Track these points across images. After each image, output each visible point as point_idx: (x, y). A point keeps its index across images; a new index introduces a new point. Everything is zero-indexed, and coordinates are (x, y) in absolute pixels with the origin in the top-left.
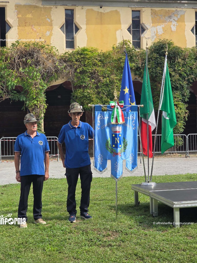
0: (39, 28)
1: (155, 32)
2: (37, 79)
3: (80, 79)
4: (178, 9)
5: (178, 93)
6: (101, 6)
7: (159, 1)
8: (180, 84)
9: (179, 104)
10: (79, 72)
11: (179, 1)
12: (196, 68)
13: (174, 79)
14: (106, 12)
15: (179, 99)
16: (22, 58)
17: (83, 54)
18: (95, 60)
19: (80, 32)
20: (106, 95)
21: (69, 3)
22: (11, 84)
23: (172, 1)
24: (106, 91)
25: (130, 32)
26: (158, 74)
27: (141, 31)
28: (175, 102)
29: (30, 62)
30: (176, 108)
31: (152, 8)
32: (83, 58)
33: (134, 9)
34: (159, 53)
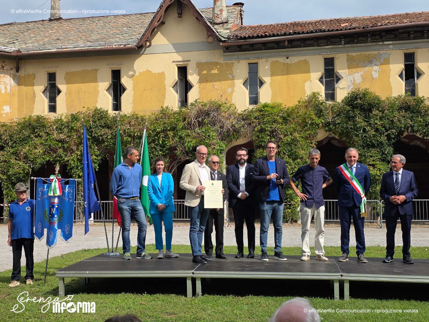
0: (221, 86)
1: (351, 81)
2: (213, 139)
3: (259, 138)
4: (381, 52)
5: (375, 151)
6: (288, 56)
7: (356, 45)
8: (378, 141)
9: (377, 165)
10: (258, 131)
11: (381, 43)
12: (399, 121)
13: (369, 135)
14: (293, 62)
15: (377, 157)
16: (199, 118)
17: (263, 111)
18: (276, 117)
19: (264, 87)
20: (287, 155)
21: (252, 56)
22: (188, 145)
23: (372, 44)
24: (287, 150)
25: (321, 82)
26: (349, 129)
27: (335, 80)
28: (370, 161)
29: (207, 122)
30: (372, 169)
31: (348, 54)
32: (262, 115)
33: (327, 57)
34: (351, 105)
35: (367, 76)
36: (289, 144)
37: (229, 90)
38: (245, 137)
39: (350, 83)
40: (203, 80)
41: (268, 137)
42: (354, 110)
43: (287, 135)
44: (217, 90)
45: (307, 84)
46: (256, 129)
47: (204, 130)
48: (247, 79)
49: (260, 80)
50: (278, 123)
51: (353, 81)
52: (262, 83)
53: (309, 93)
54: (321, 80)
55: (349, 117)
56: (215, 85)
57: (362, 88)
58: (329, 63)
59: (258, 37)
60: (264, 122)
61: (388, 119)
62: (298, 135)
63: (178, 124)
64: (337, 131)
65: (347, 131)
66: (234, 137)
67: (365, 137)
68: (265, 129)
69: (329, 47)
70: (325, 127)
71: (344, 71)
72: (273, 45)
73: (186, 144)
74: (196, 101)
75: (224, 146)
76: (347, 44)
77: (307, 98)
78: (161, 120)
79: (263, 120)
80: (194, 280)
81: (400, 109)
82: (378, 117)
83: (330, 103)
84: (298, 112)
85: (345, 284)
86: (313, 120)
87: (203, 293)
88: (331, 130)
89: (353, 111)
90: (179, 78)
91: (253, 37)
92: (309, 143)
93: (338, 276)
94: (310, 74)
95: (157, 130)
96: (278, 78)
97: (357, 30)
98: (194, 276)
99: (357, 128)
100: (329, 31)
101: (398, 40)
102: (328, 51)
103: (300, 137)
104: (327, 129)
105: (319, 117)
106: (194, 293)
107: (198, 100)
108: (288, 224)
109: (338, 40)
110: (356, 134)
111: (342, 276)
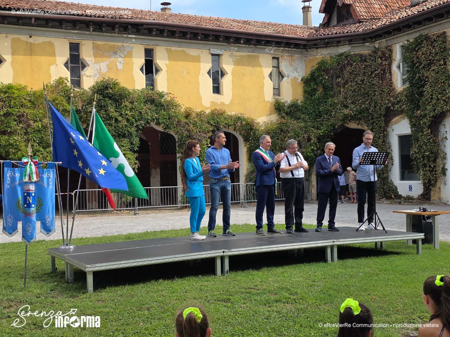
1: (97, 69)
3: (4, 123)
4: (125, 44)
5: (125, 141)
6: (31, 35)
7: (102, 34)
8: (128, 131)
11: (125, 36)
12: (146, 113)
13: (121, 125)
14: (37, 42)
15: (127, 147)
17: (8, 92)
18: (23, 101)
19: (4, 65)
23: (117, 35)
25: (67, 67)
27: (81, 67)
31: (94, 41)
33: (72, 41)
34: (102, 94)
35: (112, 67)
36: (39, 131)
39: (96, 72)
41: (15, 123)
42: (105, 100)
43: (37, 121)
45: (53, 68)
50: (26, 107)
51: (99, 70)
52: (1, 61)
53: (54, 77)
54: (66, 65)
55: (101, 107)
58: (75, 48)
60: (10, 105)
61: (137, 110)
67: (117, 126)
68: (12, 113)
69: (76, 31)
71: (90, 59)
72: (13, 20)
77: (54, 83)
79: (9, 102)
81: (146, 102)
82: (128, 108)
83: (77, 90)
85: (334, 248)
86: (64, 106)
94: (56, 58)
96: (20, 58)
97: (105, 19)
98: (224, 254)
99: (110, 118)
101: (143, 35)
102: (75, 36)
105: (69, 103)
111: (333, 242)
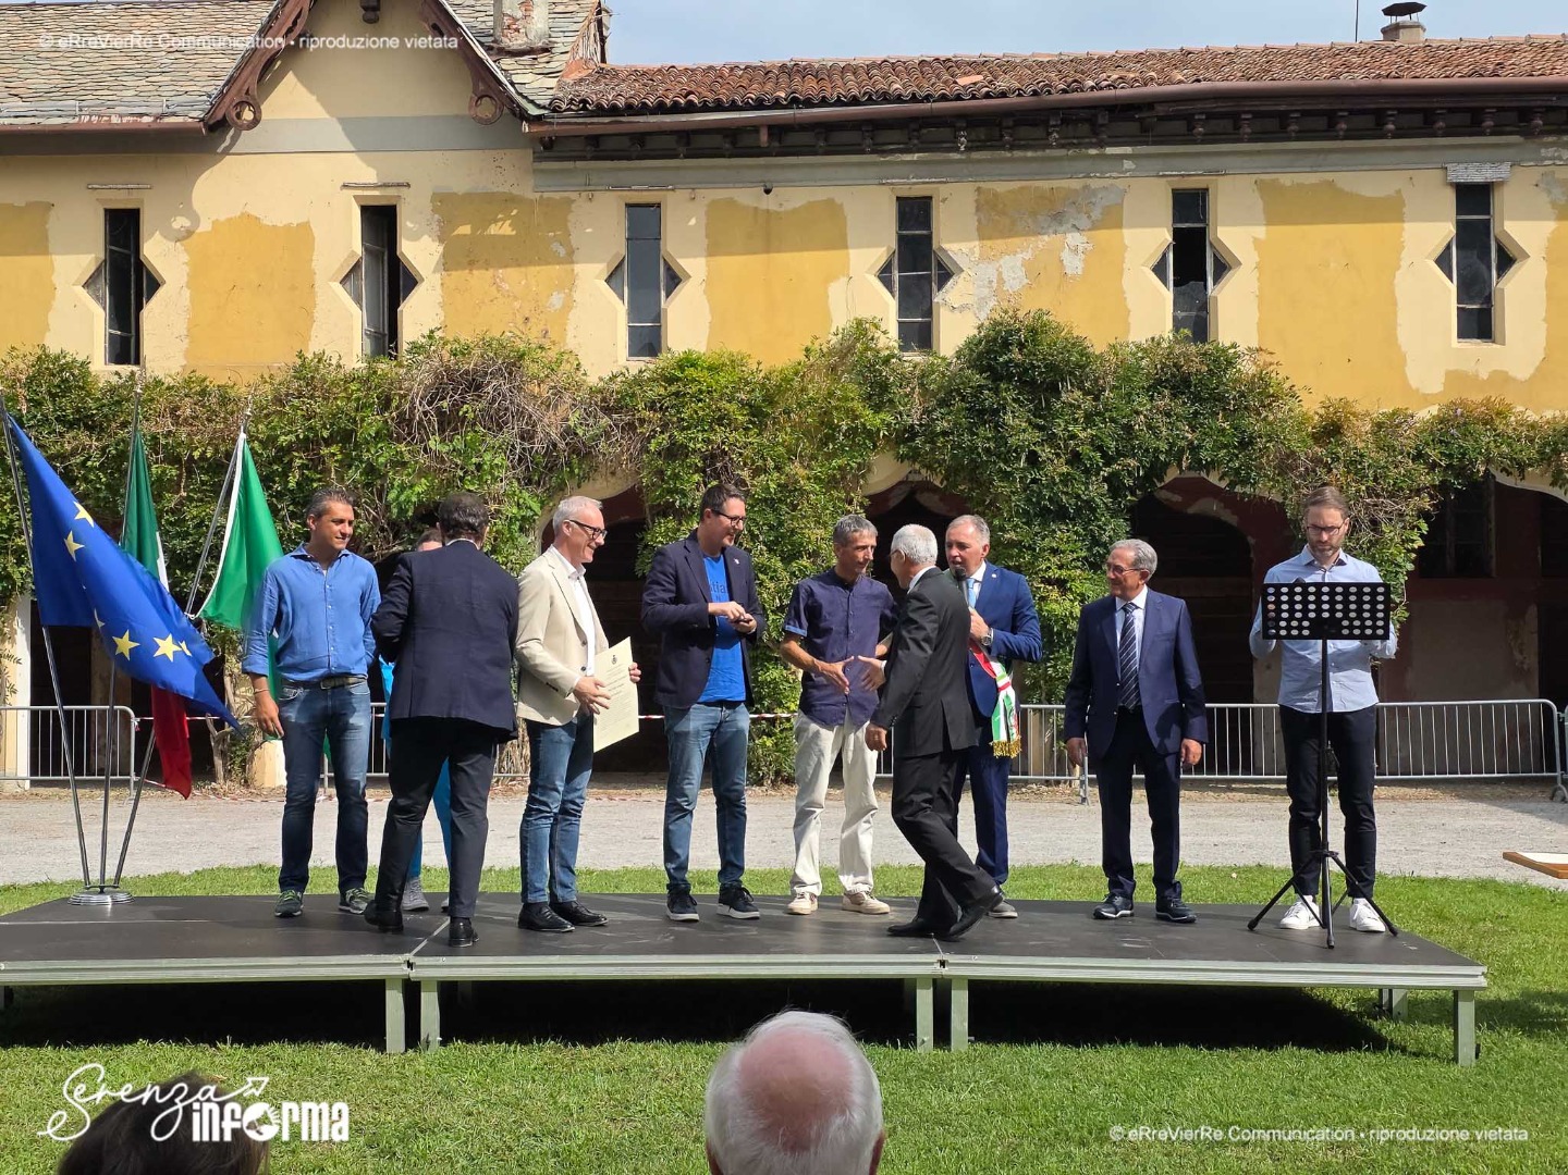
0: (523, 283)
1: (991, 282)
2: (495, 479)
3: (663, 480)
4: (1095, 183)
5: (1068, 531)
6: (769, 187)
7: (1008, 155)
8: (1078, 497)
9: (1073, 580)
10: (659, 454)
11: (1093, 152)
12: (1150, 427)
13: (1046, 475)
14: (789, 206)
15: (1075, 555)
16: (443, 398)
17: (678, 379)
18: (724, 404)
19: (684, 292)
20: (765, 544)
21: (642, 180)
22: (398, 497)
23: (1063, 152)
24: (764, 524)
25: (887, 283)
26: (979, 454)
27: (934, 277)
28: (1050, 568)
29: (470, 415)
30: (1055, 594)
31: (981, 185)
32: (677, 394)
33: (906, 192)
34: (990, 368)
35: (1045, 268)
36: (770, 503)
37: (557, 300)
38: (613, 473)
39: (986, 291)
40: (458, 257)
41: (697, 477)
42: (997, 388)
43: (765, 471)
44: (509, 296)
45: (836, 291)
46: (652, 447)
47: (458, 443)
48: (623, 260)
49: (669, 268)
50: (733, 425)
51: (995, 285)
52: (674, 280)
53: (841, 320)
54: (884, 275)
55: (982, 412)
56: (502, 280)
57: (1028, 308)
58: (915, 215)
59: (661, 108)
60: (683, 419)
61: (1113, 420)
62: (802, 472)
63: (363, 420)
64: (937, 461)
65: (972, 460)
66: (572, 471)
67: (1034, 481)
68: (687, 447)
69: (916, 156)
70: (898, 444)
71: (965, 247)
72: (717, 140)
73: (392, 495)
74: (430, 337)
75: (536, 507)
76: (978, 149)
77: (834, 340)
78: (296, 402)
79: (679, 412)
80: (412, 990)
81: (1155, 386)
82: (1080, 414)
83: (915, 358)
84: (804, 390)
85: (953, 992)
86: (857, 417)
87: (447, 1036)
88: (919, 455)
89: (996, 391)
90: (367, 250)
91: (644, 109)
92: (839, 499)
93: (932, 964)
94: (848, 254)
95: (282, 438)
96: (732, 264)
97: (1012, 100)
98: (414, 974)
99: (1009, 452)
100: (914, 99)
101: (1155, 143)
102: (910, 174)
103: (809, 479)
104: (902, 450)
105: (877, 409)
106: (413, 1036)
107: (438, 334)
108: (764, 788)
109: (946, 132)
110: (1006, 471)
111: (943, 964)
